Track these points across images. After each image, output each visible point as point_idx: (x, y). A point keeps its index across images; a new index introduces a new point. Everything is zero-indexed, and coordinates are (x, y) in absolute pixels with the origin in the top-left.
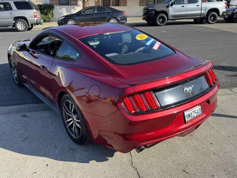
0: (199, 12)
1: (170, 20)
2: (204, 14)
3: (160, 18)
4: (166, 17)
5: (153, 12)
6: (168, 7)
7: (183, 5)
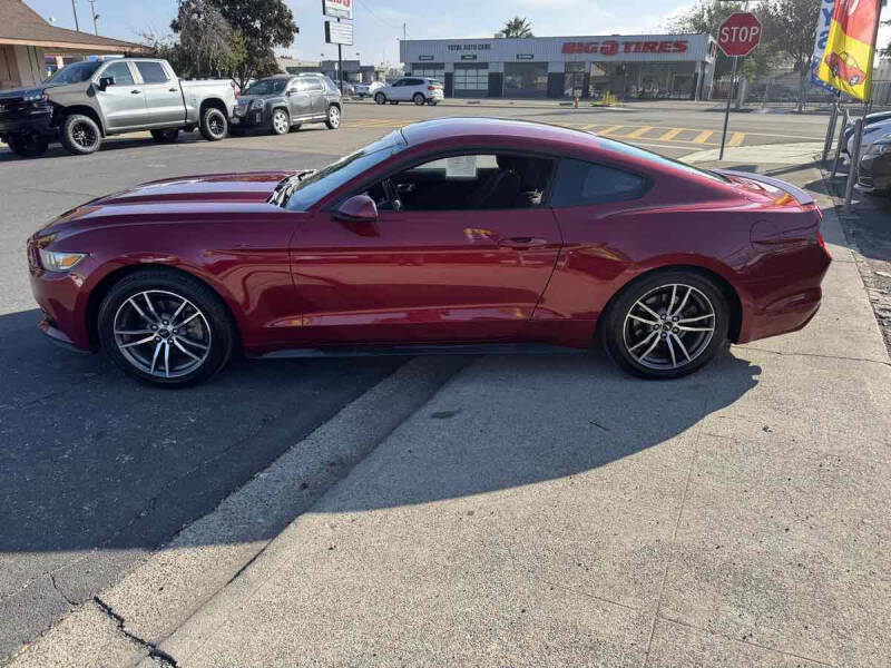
0: (181, 108)
1: (110, 134)
2: (193, 113)
3: (76, 130)
4: (94, 125)
5: (50, 110)
6: (91, 92)
7: (134, 88)
